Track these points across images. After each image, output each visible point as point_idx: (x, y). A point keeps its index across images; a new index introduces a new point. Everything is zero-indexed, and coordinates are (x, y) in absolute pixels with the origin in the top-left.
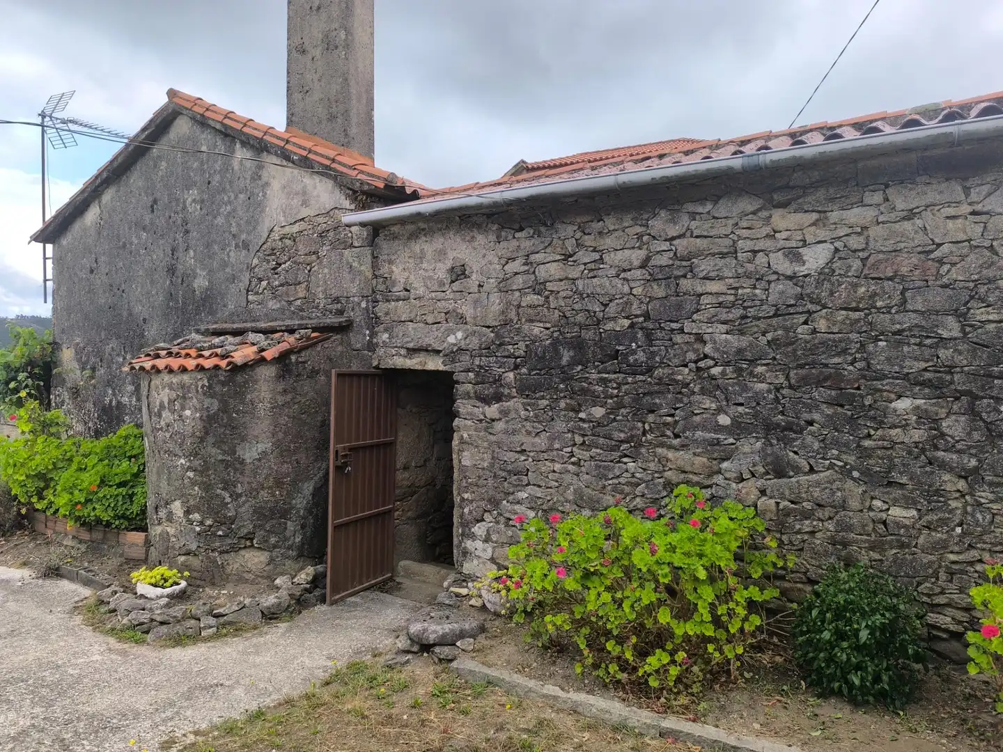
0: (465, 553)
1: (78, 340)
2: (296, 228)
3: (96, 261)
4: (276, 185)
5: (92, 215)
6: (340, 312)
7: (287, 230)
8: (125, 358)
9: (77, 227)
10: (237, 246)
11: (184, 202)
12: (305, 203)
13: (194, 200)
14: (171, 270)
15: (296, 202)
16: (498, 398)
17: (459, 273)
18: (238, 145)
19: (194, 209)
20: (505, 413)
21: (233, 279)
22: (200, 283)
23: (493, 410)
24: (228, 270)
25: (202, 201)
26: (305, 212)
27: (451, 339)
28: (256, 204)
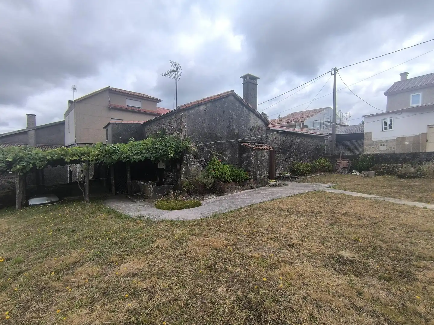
0: (276, 173)
1: (197, 141)
2: (255, 126)
3: (204, 120)
4: (252, 118)
5: (202, 108)
6: (262, 141)
7: (254, 126)
8: (215, 146)
9: (196, 109)
10: (244, 126)
11: (232, 114)
12: (257, 122)
13: (235, 114)
14: (229, 128)
15: (255, 122)
16: (279, 154)
17: (276, 138)
18: (245, 108)
19: (235, 116)
20: (280, 155)
21: (243, 132)
22: (236, 132)
23: (279, 155)
24: (243, 130)
25: (237, 115)
26: (257, 124)
27: (275, 146)
28: (249, 120)
